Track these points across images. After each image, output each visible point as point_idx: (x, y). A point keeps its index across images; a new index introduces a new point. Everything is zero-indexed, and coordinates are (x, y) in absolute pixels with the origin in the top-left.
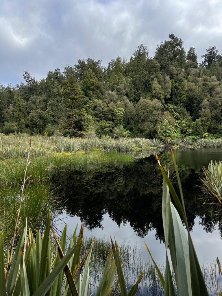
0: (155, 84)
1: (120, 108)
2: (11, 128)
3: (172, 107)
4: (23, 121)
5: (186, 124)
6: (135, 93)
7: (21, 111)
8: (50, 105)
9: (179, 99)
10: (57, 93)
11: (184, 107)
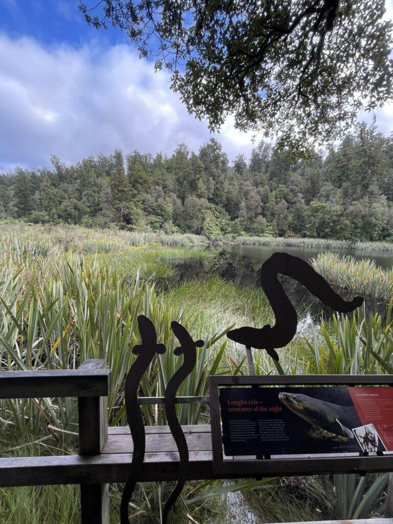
0: (201, 184)
1: (169, 204)
2: (40, 218)
3: (213, 207)
4: (54, 210)
5: (226, 223)
6: (179, 190)
7: (51, 200)
8: (85, 195)
9: (219, 199)
10: (94, 183)
11: (223, 207)
